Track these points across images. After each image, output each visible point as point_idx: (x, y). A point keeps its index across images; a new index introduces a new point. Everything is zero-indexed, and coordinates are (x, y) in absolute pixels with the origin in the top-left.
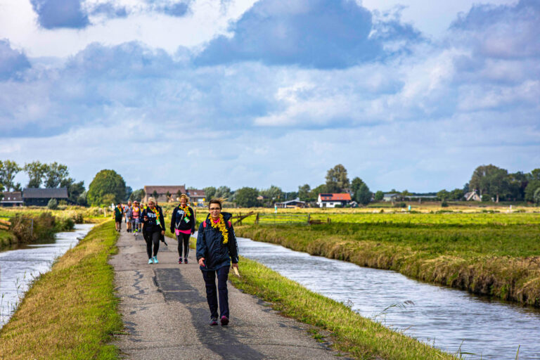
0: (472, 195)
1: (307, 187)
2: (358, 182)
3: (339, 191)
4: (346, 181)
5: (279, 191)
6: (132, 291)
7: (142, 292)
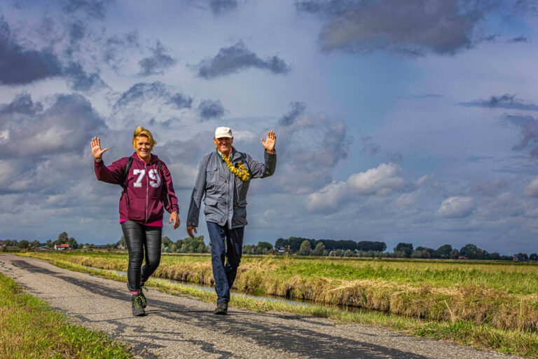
0: (121, 246)
1: (50, 241)
2: (72, 240)
3: (64, 243)
4: (67, 239)
5: (38, 243)
6: (4, 269)
7: (10, 269)
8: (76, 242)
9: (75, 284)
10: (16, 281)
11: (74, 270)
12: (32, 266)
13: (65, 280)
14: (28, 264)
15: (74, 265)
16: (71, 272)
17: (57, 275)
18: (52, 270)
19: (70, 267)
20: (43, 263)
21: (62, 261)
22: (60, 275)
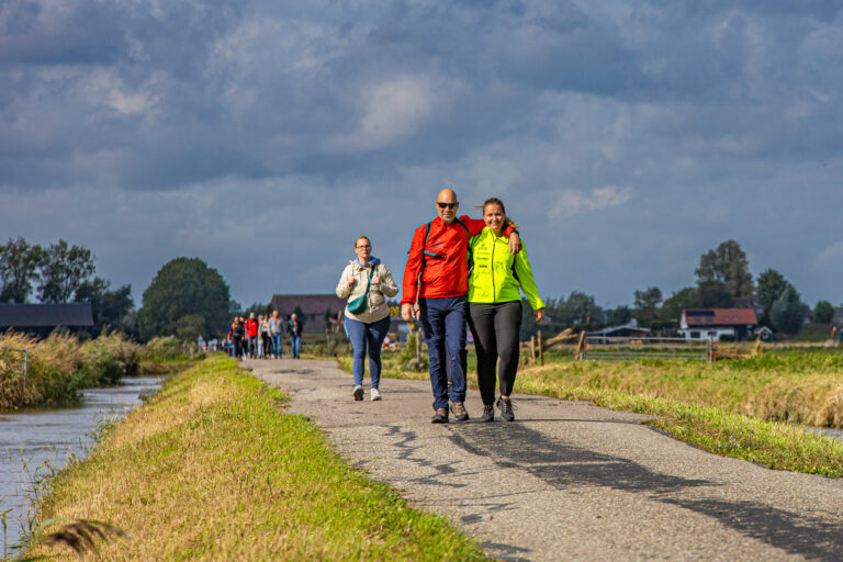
1: (654, 293)
3: (729, 302)
4: (744, 279)
5: (588, 305)
6: (411, 469)
7: (445, 469)
8: (793, 297)
9: (777, 542)
10: (476, 534)
11: (776, 461)
12: (560, 451)
13: (728, 523)
14: (536, 437)
15: (780, 433)
16: (764, 472)
17: (684, 494)
18: (659, 468)
19: (758, 446)
20: (617, 429)
21: (713, 413)
22: (707, 492)
